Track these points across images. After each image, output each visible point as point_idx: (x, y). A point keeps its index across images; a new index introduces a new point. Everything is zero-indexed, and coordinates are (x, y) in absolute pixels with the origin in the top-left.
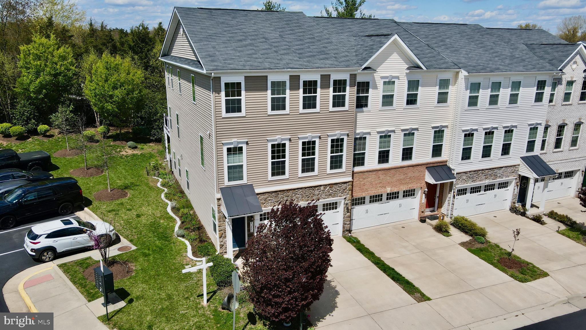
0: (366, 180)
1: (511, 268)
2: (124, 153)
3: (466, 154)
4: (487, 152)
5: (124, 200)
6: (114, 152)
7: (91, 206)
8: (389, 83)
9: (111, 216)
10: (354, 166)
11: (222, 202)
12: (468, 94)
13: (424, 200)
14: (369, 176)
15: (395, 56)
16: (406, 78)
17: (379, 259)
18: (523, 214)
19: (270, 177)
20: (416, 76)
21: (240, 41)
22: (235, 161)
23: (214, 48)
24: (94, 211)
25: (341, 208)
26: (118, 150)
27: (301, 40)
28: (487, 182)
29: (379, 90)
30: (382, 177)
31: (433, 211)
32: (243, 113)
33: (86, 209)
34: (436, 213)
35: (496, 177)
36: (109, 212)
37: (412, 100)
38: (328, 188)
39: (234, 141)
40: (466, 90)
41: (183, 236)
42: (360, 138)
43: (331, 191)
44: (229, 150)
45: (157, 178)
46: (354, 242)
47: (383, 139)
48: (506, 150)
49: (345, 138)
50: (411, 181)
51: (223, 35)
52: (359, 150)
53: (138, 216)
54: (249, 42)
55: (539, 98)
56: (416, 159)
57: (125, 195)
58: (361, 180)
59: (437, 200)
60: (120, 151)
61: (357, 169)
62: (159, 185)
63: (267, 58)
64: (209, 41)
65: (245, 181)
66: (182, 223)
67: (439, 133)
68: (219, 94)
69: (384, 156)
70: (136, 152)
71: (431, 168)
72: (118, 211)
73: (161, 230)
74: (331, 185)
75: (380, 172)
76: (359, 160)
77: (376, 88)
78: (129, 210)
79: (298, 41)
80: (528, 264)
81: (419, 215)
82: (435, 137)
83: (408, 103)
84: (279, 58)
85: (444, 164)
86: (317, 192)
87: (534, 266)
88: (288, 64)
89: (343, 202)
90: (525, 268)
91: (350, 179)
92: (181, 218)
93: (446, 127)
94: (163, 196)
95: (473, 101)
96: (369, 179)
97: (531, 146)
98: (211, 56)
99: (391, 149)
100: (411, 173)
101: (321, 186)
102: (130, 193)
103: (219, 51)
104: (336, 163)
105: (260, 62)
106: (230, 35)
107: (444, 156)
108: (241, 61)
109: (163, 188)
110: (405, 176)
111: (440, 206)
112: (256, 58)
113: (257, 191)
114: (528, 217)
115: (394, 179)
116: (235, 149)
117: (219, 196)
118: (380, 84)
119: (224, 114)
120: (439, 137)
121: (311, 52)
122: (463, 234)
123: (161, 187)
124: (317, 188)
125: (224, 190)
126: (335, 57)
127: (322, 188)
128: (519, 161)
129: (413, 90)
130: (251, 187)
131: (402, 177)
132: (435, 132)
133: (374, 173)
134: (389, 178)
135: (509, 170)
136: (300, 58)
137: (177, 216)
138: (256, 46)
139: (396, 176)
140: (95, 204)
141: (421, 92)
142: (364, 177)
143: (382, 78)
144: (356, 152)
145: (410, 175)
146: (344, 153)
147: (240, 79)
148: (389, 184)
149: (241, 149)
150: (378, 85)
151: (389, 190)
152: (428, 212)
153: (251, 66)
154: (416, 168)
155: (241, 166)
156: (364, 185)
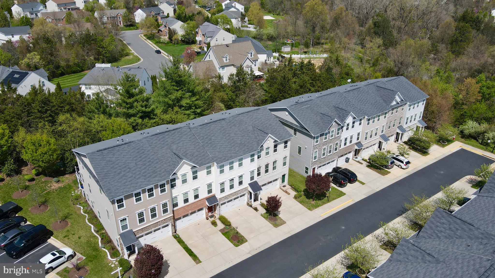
0: (179, 211)
1: (235, 240)
2: (53, 187)
3: (222, 191)
4: (232, 187)
5: (68, 228)
6: (47, 188)
7: (54, 235)
8: (185, 175)
9: (66, 239)
10: (174, 208)
11: (120, 239)
12: (219, 170)
13: (207, 211)
14: (181, 209)
15: (186, 166)
16: (191, 172)
17: (186, 245)
18: (251, 206)
19: (139, 224)
20: (195, 169)
21: (119, 174)
22: (124, 223)
23: (109, 183)
24: (57, 238)
25: (170, 226)
26: (49, 185)
27: (145, 164)
28: (234, 197)
30: (186, 209)
31: (213, 213)
32: (125, 207)
33: (52, 237)
34: (214, 213)
35: (238, 194)
36: (65, 237)
37: (195, 178)
39: (123, 217)
40: (218, 168)
41: (104, 248)
42: (175, 198)
43: (165, 222)
44: (121, 221)
45: (79, 206)
46: (177, 237)
47: (184, 195)
48: (241, 183)
49: (168, 202)
50: (200, 206)
51: (111, 171)
52: (175, 202)
53: (79, 238)
54: (123, 173)
55: (252, 160)
56: (200, 197)
57: (67, 224)
58: (177, 212)
59: (213, 209)
60: (51, 186)
61: (175, 209)
62: (82, 211)
63: (131, 184)
64: (107, 178)
65: (129, 229)
66: (102, 239)
67: (210, 185)
68: (115, 204)
69: (186, 201)
70: (60, 185)
71: (208, 199)
72: (68, 236)
73: (93, 245)
74: (164, 220)
75: (185, 207)
76: (175, 205)
77: (179, 179)
78: (74, 234)
79: (144, 166)
80: (242, 236)
81: (206, 216)
82: (208, 187)
83: (194, 179)
84: (136, 182)
85: (213, 196)
86: (159, 224)
87: (244, 238)
88: (140, 185)
89: (170, 223)
90: (240, 240)
91: (172, 215)
92: (100, 236)
93: (213, 182)
94: (87, 221)
95: (222, 172)
96: (181, 211)
97: (252, 178)
98: (109, 190)
99: (189, 197)
100: (199, 203)
101: (160, 221)
102: (69, 221)
103: (112, 185)
104: (165, 211)
105: (129, 188)
106: (115, 170)
107: (213, 193)
108: (121, 190)
109: (85, 214)
110: (197, 205)
111: (215, 210)
112: (127, 185)
113: (134, 231)
114: (253, 208)
116: (123, 220)
117: (119, 237)
118: (180, 177)
119: (117, 210)
120: (210, 186)
121: (149, 173)
122: (222, 224)
123: (84, 214)
125: (121, 235)
126: (160, 174)
128: (248, 186)
129: (195, 174)
130: (131, 230)
132: (208, 185)
133: (183, 208)
135: (244, 190)
136: (145, 179)
137: (98, 234)
138: (126, 176)
139: (192, 206)
140: (55, 233)
141: (199, 174)
143: (181, 174)
144: (173, 204)
146: (168, 207)
147: (122, 197)
148: (190, 210)
149: (126, 219)
151: (190, 212)
152: (210, 214)
153: (126, 191)
154: (201, 201)
155: (127, 224)
156: (179, 213)
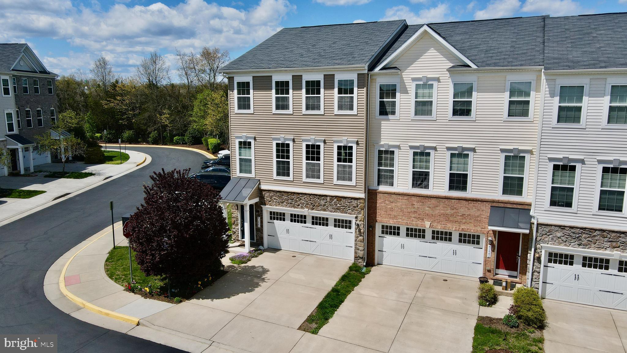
0: (393, 204)
3: (561, 198)
4: (611, 202)
10: (379, 184)
12: (556, 103)
13: (492, 256)
14: (398, 200)
15: (432, 52)
16: (450, 80)
19: (275, 176)
20: (466, 78)
22: (246, 154)
25: (354, 231)
29: (410, 94)
30: (417, 205)
32: (252, 110)
34: (517, 280)
37: (461, 110)
38: (335, 200)
39: (244, 136)
40: (554, 97)
42: (386, 152)
43: (338, 205)
49: (354, 146)
50: (464, 221)
52: (386, 165)
58: (387, 202)
59: (519, 262)
61: (383, 188)
65: (252, 175)
67: (515, 161)
68: (233, 92)
69: (421, 179)
74: (339, 198)
75: (413, 198)
76: (386, 178)
77: (405, 91)
81: (484, 274)
82: (506, 165)
83: (456, 112)
85: (526, 207)
86: (322, 202)
89: (354, 221)
91: (362, 196)
93: (530, 152)
95: (569, 115)
96: (399, 204)
100: (463, 209)
101: (326, 196)
104: (344, 174)
107: (527, 196)
110: (455, 211)
111: (523, 272)
113: (263, 187)
115: (437, 212)
116: (245, 143)
118: (412, 87)
119: (236, 110)
120: (514, 166)
124: (322, 198)
125: (234, 180)
127: (328, 198)
129: (462, 96)
130: (259, 182)
131: (449, 211)
132: (507, 158)
133: (406, 198)
134: (427, 209)
139: (438, 208)
141: (477, 99)
142: (392, 200)
143: (414, 79)
144: (381, 168)
145: (462, 211)
146: (354, 164)
147: (248, 79)
148: (431, 218)
149: (250, 143)
150: (408, 89)
151: (428, 225)
154: (472, 204)
155: (250, 160)
156: (392, 209)
